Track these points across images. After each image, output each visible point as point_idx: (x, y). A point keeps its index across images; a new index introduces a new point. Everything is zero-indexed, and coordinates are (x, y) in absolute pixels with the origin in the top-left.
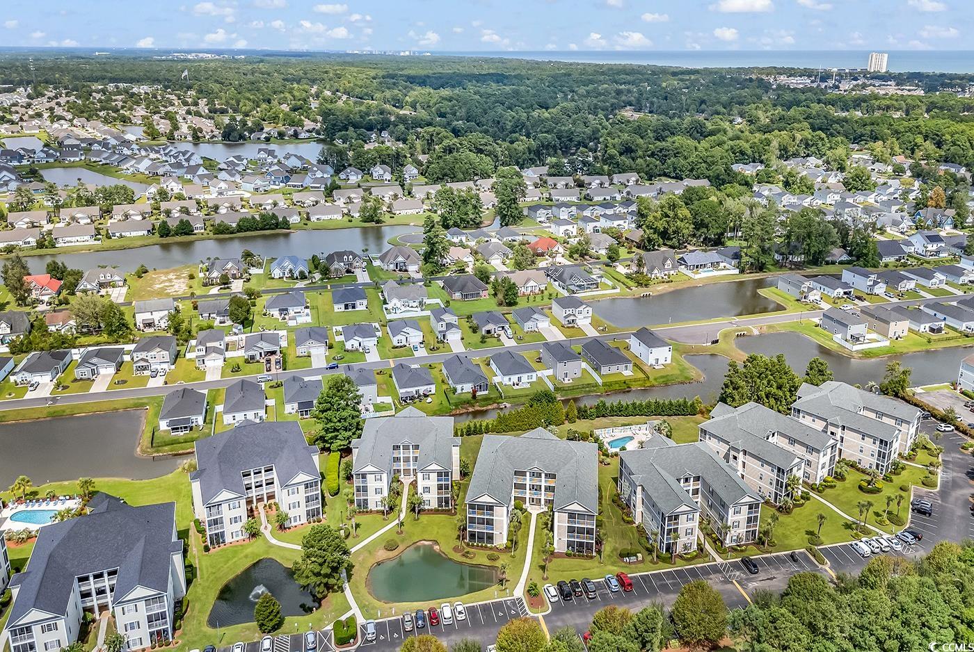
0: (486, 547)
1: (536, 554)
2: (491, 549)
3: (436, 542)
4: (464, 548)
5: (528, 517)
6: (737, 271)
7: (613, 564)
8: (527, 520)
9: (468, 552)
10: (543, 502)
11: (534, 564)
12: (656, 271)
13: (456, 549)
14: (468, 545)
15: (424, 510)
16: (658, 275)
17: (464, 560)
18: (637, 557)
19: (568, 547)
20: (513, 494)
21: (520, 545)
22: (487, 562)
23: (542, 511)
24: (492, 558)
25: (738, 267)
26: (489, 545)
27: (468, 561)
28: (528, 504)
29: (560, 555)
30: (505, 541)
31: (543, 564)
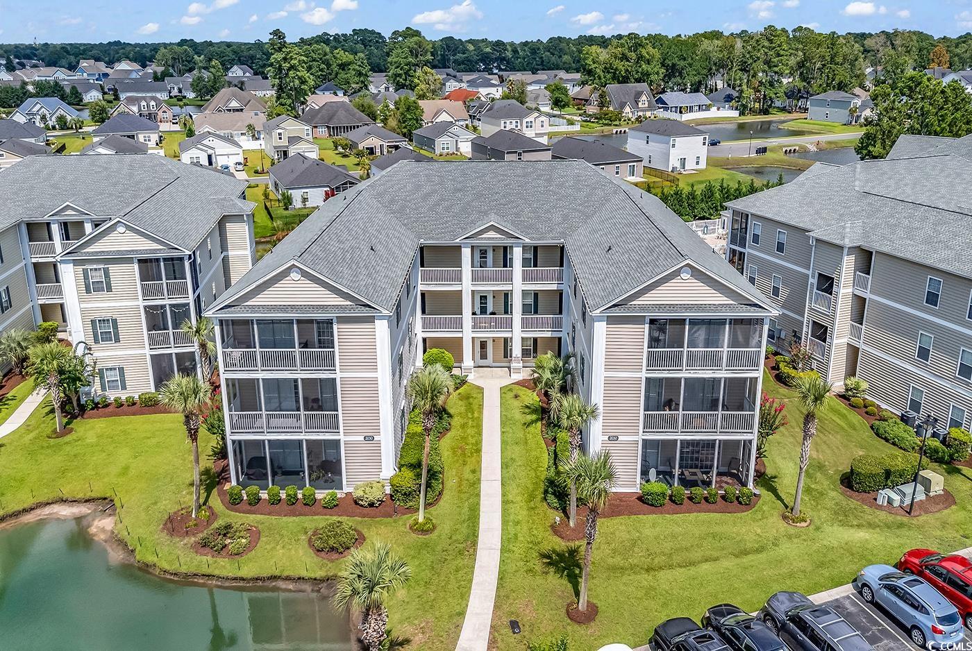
0: (310, 502)
1: (520, 511)
2: (332, 506)
3: (106, 504)
4: (213, 515)
5: (473, 399)
6: (735, 114)
7: (842, 517)
8: (469, 408)
9: (226, 531)
10: (517, 350)
11: (518, 549)
12: (627, 109)
13: (175, 525)
14: (234, 502)
15: (100, 406)
16: (630, 115)
17: (205, 562)
18: (927, 484)
19: (645, 473)
20: (419, 333)
21: (450, 480)
22: (305, 563)
23: (516, 377)
24: (331, 547)
25: (736, 109)
26: (321, 495)
27: (224, 567)
28: (468, 362)
29: (620, 507)
30: (388, 469)
31: (560, 545)
